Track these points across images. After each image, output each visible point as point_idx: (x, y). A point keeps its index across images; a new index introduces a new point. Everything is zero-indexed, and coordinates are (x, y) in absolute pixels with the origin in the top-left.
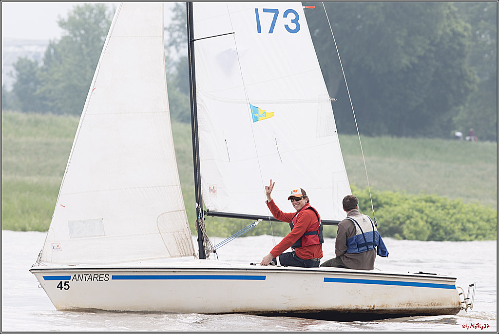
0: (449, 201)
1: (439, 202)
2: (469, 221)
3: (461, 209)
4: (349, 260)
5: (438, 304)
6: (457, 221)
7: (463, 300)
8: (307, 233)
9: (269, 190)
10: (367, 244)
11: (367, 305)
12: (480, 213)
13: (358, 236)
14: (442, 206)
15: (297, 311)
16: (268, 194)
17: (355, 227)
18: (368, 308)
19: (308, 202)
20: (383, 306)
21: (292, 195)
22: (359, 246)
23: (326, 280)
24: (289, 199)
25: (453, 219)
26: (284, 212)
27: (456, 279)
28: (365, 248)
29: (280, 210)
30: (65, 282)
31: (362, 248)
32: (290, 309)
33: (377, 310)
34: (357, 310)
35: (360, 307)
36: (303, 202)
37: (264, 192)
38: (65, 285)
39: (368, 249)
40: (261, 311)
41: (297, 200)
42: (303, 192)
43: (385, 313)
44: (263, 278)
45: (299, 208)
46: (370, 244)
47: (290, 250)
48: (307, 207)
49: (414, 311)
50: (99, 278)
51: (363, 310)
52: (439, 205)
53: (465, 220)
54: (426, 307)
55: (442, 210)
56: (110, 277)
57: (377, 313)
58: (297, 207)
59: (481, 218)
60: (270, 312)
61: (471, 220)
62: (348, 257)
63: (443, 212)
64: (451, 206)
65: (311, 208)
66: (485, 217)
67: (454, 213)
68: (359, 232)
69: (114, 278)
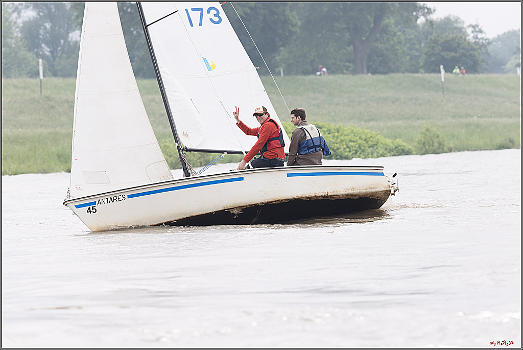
0: (333, 126)
1: (325, 128)
2: (351, 141)
3: (343, 131)
4: (302, 160)
5: (374, 188)
6: (342, 141)
7: (391, 186)
8: (270, 140)
9: (236, 114)
10: (315, 147)
11: (323, 192)
12: (358, 134)
13: (308, 140)
14: (327, 131)
15: (272, 202)
16: (237, 118)
17: (305, 134)
18: (323, 194)
19: (269, 116)
20: (334, 192)
21: (256, 112)
22: (309, 148)
23: (289, 175)
24: (253, 116)
25: (339, 140)
26: (252, 128)
27: (383, 167)
28: (314, 149)
29: (249, 127)
30: (93, 207)
31: (312, 150)
32: (266, 201)
33: (331, 196)
34: (316, 197)
35: (318, 194)
36: (265, 116)
37: (233, 116)
38: (93, 209)
39: (316, 150)
40: (245, 205)
41: (260, 116)
42: (265, 109)
43: (336, 198)
44: (242, 179)
45: (262, 122)
46: (317, 146)
47: (258, 157)
48: (268, 120)
49: (357, 195)
50: (118, 199)
51: (320, 196)
52: (325, 130)
53: (348, 141)
54: (365, 191)
55: (329, 134)
56: (126, 197)
57: (331, 199)
58: (261, 121)
59: (360, 138)
60: (252, 205)
61: (353, 140)
62: (301, 158)
63: (330, 135)
64: (335, 130)
65: (272, 121)
66: (364, 137)
67: (338, 136)
68: (308, 138)
69: (129, 197)
